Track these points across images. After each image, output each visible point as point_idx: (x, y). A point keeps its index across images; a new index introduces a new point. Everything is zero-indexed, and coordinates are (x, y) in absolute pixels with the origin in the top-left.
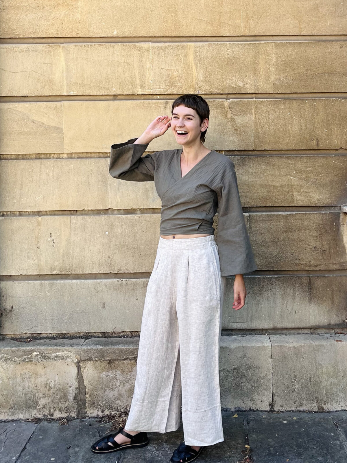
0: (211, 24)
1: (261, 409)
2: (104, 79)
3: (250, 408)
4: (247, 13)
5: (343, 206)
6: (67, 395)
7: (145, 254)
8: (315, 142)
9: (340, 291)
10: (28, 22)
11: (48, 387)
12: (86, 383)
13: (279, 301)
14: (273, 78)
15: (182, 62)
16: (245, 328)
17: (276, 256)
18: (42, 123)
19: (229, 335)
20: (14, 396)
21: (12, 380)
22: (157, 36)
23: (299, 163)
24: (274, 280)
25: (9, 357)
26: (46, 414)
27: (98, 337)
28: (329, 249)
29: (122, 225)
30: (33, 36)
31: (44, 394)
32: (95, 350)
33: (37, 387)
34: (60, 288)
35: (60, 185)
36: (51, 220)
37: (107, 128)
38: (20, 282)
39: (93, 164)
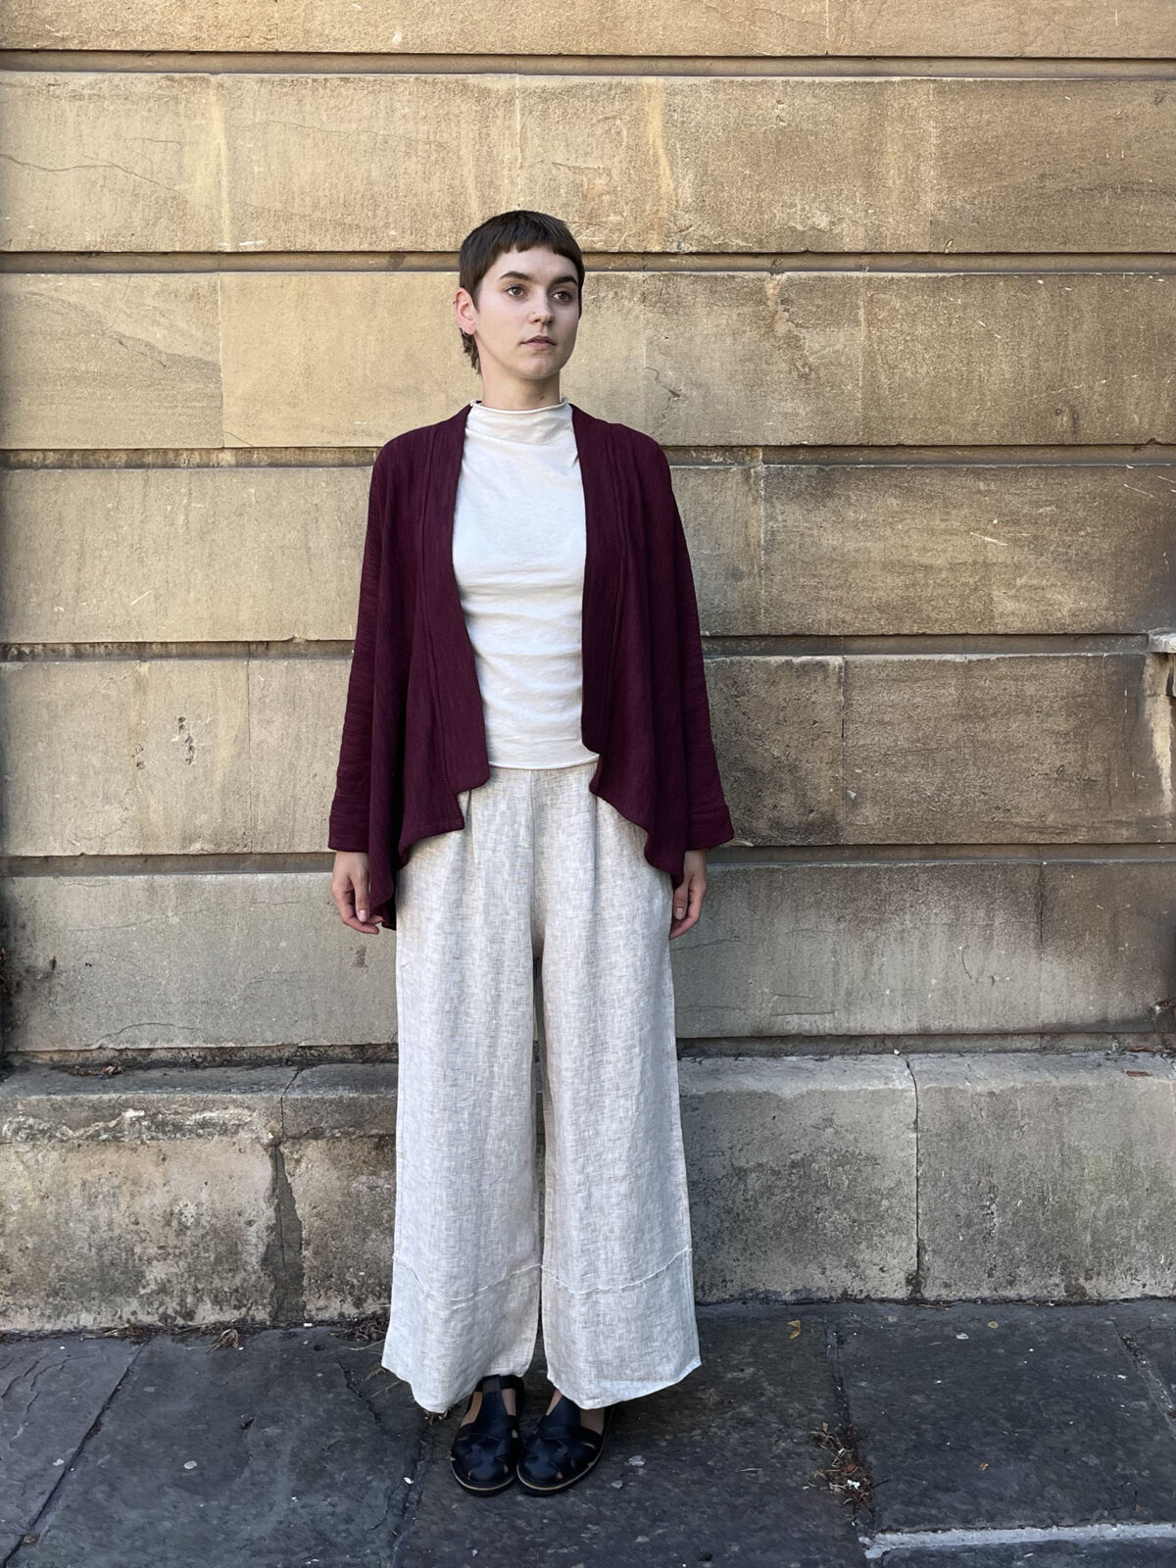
0: (723, 15)
1: (880, 1295)
2: (359, 196)
3: (845, 1293)
5: (1155, 635)
6: (240, 1248)
8: (1065, 419)
9: (1139, 913)
11: (175, 1223)
12: (302, 1210)
13: (938, 942)
14: (929, 202)
15: (624, 144)
16: (827, 1031)
17: (930, 799)
18: (147, 344)
19: (775, 1055)
20: (62, 1253)
21: (54, 1201)
22: (540, 52)
23: (1012, 490)
24: (923, 877)
25: (44, 1126)
26: (170, 1312)
27: (342, 1061)
28: (1107, 776)
30: (114, 45)
31: (161, 1248)
32: (332, 1102)
33: (137, 1224)
34: (213, 900)
35: (210, 555)
36: (181, 672)
37: (369, 365)
38: (78, 878)
39: (321, 486)
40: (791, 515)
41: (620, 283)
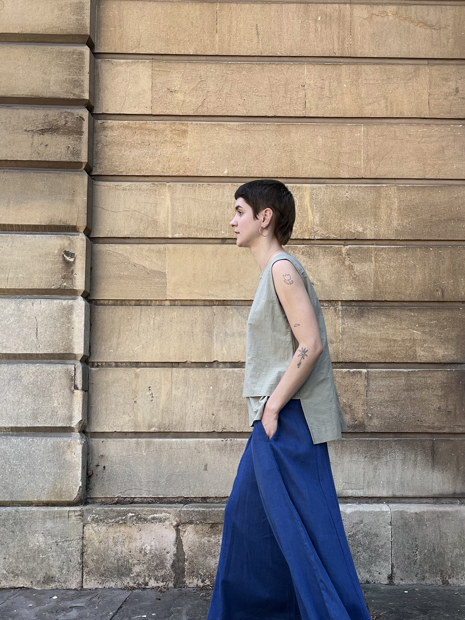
0: (329, 165)
1: (379, 582)
2: (212, 221)
3: (367, 581)
4: (368, 155)
6: (164, 561)
8: (440, 293)
10: (132, 159)
12: (185, 548)
13: (398, 466)
14: (395, 223)
16: (362, 495)
17: (396, 417)
18: (143, 266)
19: (344, 503)
20: (105, 561)
21: (104, 543)
23: (422, 316)
24: (394, 443)
25: (102, 518)
26: (140, 583)
27: (199, 502)
28: (455, 410)
29: (228, 380)
30: (137, 174)
32: (196, 512)
33: (131, 552)
34: (158, 447)
35: (161, 334)
36: (150, 372)
37: (214, 274)
38: (113, 439)
39: (198, 312)
40: (350, 323)
41: (295, 248)
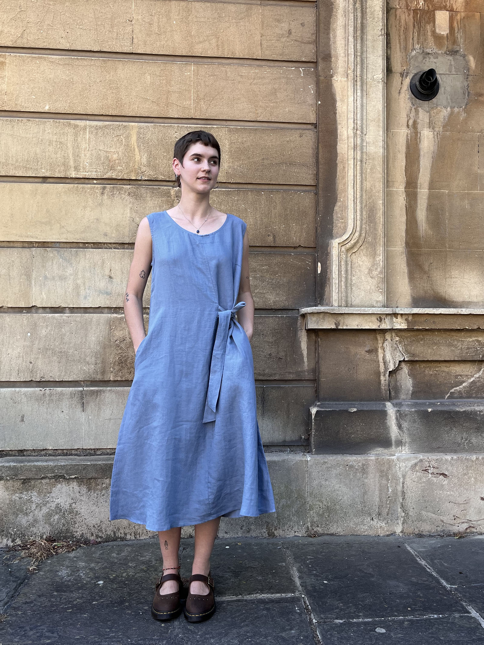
0: (157, 104)
2: (32, 158)
4: (198, 95)
5: (300, 308)
7: (74, 359)
8: (271, 238)
9: (296, 404)
14: (226, 166)
15: (124, 144)
22: (96, 114)
23: (254, 261)
27: (15, 456)
28: (286, 357)
29: (47, 326)
37: (33, 214)
39: (14, 254)
41: (121, 189)
